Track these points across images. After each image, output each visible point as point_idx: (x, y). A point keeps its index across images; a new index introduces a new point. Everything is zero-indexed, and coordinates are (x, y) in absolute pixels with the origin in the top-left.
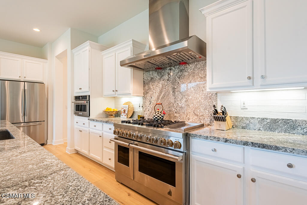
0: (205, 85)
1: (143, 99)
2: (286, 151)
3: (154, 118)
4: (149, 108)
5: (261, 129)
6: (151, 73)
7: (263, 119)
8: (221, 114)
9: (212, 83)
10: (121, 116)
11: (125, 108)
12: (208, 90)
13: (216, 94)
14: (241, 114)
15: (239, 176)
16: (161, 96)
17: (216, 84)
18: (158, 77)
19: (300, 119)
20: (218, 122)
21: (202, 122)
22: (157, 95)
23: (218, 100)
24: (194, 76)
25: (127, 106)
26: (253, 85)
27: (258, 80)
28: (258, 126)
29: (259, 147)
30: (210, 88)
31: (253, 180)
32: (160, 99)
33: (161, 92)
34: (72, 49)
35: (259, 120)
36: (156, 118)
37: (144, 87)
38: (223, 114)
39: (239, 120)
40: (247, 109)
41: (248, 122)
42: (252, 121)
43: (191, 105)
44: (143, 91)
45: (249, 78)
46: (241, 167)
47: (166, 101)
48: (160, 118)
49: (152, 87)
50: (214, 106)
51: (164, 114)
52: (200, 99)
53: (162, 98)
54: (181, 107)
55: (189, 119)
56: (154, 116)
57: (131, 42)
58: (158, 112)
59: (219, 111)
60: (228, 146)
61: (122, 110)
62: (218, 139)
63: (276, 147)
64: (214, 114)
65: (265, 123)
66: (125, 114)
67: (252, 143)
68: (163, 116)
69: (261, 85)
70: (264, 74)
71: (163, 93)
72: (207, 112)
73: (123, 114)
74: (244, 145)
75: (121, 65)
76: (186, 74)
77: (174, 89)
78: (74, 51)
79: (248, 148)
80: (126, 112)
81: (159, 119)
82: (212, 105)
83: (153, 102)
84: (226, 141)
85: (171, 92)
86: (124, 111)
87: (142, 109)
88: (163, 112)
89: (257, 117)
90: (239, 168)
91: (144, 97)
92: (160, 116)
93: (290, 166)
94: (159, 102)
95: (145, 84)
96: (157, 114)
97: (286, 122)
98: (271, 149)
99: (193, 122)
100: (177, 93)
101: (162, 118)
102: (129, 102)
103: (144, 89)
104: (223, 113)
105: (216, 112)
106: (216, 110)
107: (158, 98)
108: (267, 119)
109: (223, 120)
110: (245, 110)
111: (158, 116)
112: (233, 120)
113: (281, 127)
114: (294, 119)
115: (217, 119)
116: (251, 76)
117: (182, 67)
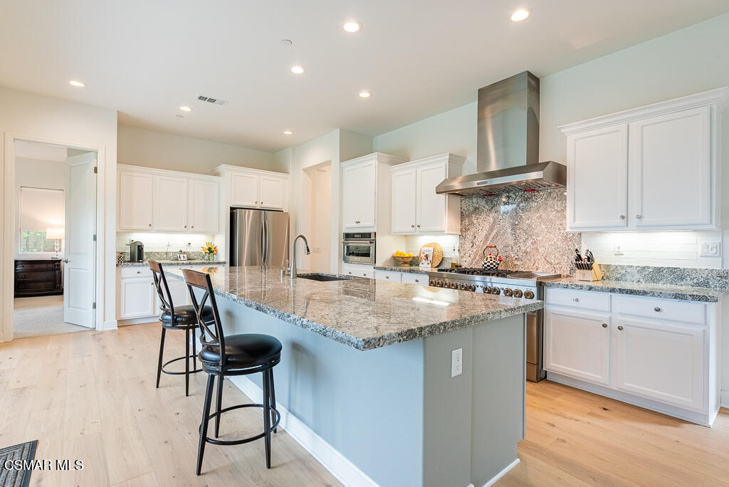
0: (564, 221)
1: (460, 239)
2: (653, 295)
3: (485, 266)
4: (470, 252)
5: (641, 280)
6: (475, 200)
7: (644, 268)
8: (586, 260)
9: (574, 221)
10: (421, 265)
11: (426, 253)
12: (568, 230)
13: (580, 234)
14: (614, 262)
15: (605, 326)
16: (492, 236)
17: (579, 223)
18: (487, 207)
19: (689, 267)
20: (581, 271)
21: (558, 273)
22: (484, 234)
23: (582, 242)
24: (546, 209)
25: (431, 249)
26: (627, 225)
27: (633, 220)
28: (637, 276)
29: (627, 292)
30: (570, 228)
31: (620, 328)
32: (490, 239)
33: (491, 229)
34: (342, 160)
35: (638, 269)
36: (488, 266)
37: (462, 221)
38: (588, 261)
39: (612, 270)
40: (622, 255)
41: (624, 272)
42: (629, 270)
43: (541, 250)
44: (459, 227)
45: (623, 217)
46: (607, 316)
47: (499, 243)
48: (495, 266)
49: (475, 222)
50: (577, 250)
51: (500, 261)
52: (555, 240)
53: (493, 238)
54: (526, 252)
55: (537, 269)
56: (485, 263)
57: (448, 157)
58: (491, 257)
59: (583, 256)
60: (592, 293)
61: (423, 255)
62: (581, 288)
63: (644, 291)
64: (576, 260)
65: (647, 273)
66: (429, 262)
67: (620, 289)
68: (498, 264)
69: (637, 226)
70: (639, 214)
71: (495, 231)
72: (566, 258)
73: (424, 261)
74: (611, 291)
75: (437, 193)
76: (534, 204)
77: (514, 225)
78: (344, 164)
79: (616, 296)
80: (430, 258)
81: (492, 268)
82: (573, 249)
83: (477, 243)
84: (590, 289)
85: (509, 230)
86: (427, 257)
87: (458, 254)
88: (498, 258)
89: (636, 265)
90: (605, 318)
91: (462, 236)
92: (494, 264)
93: (658, 310)
94: (488, 243)
95: (462, 215)
96: (489, 260)
97: (673, 271)
98: (639, 294)
99: (543, 272)
100: (518, 231)
101: (497, 266)
102: (435, 244)
103: (461, 224)
104: (589, 259)
105: (579, 258)
106: (579, 256)
107: (487, 238)
108: (648, 268)
109: (589, 267)
110: (621, 256)
111: (492, 264)
112: (603, 269)
113: (667, 277)
114: (682, 267)
115: (580, 267)
116: (624, 214)
117: (527, 194)
